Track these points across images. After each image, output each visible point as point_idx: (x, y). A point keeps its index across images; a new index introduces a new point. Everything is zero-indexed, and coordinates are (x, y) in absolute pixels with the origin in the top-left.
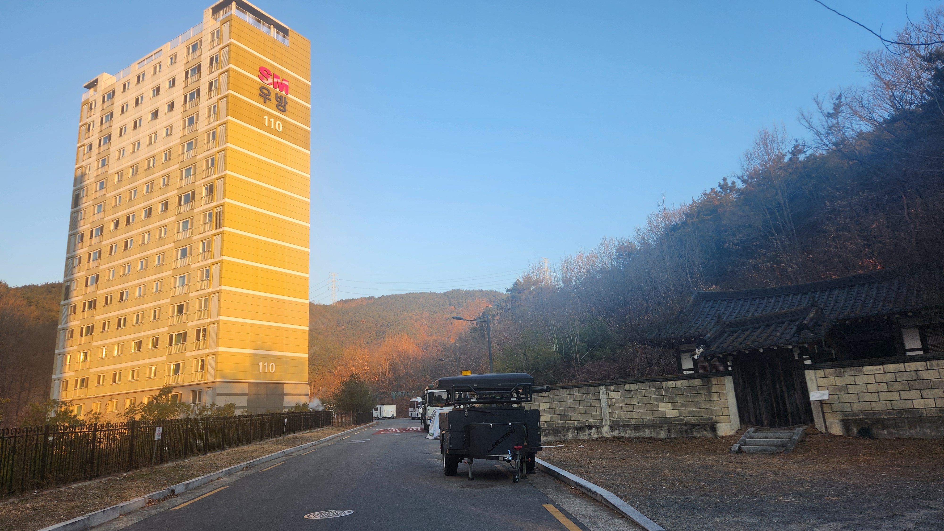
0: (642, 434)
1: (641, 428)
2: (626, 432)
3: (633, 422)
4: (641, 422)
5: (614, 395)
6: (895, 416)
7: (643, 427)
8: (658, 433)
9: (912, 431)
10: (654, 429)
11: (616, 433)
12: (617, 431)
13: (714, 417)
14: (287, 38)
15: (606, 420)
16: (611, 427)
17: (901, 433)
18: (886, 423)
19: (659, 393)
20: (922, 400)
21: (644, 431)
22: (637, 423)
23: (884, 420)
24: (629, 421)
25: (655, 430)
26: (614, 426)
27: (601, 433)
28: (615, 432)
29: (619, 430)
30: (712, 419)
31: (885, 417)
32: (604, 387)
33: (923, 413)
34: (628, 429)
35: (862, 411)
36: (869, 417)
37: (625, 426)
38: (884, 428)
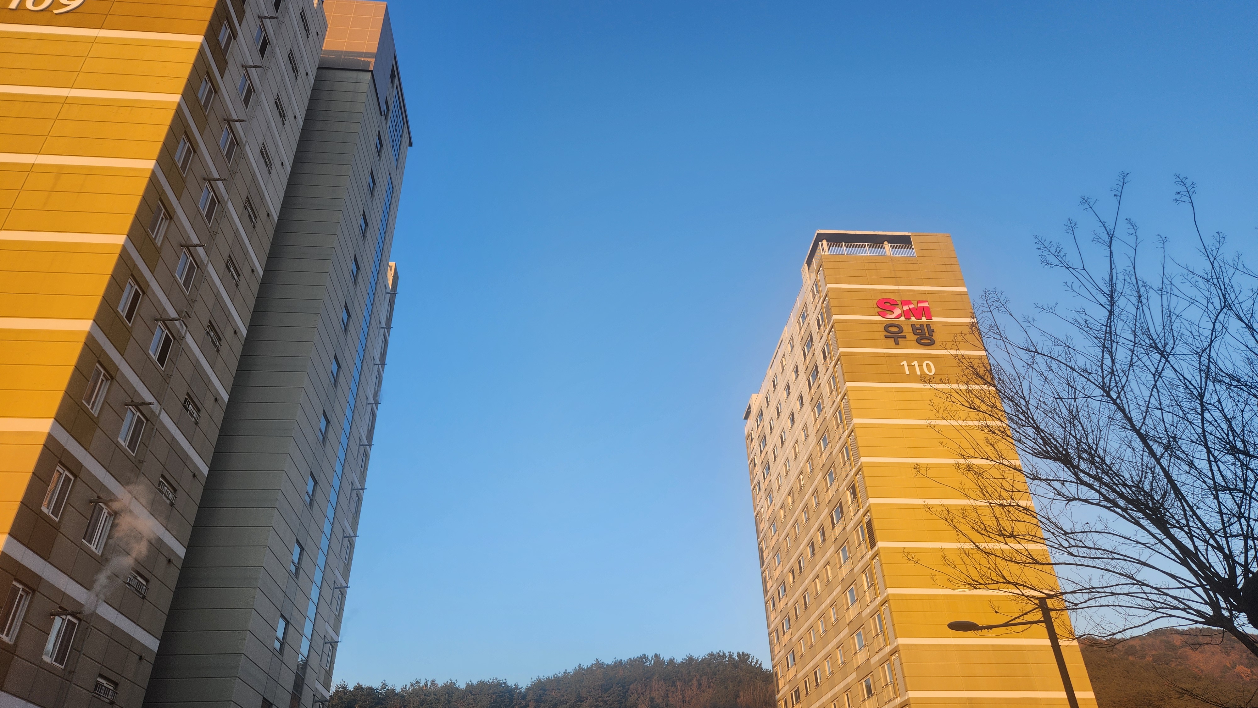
14: (911, 248)
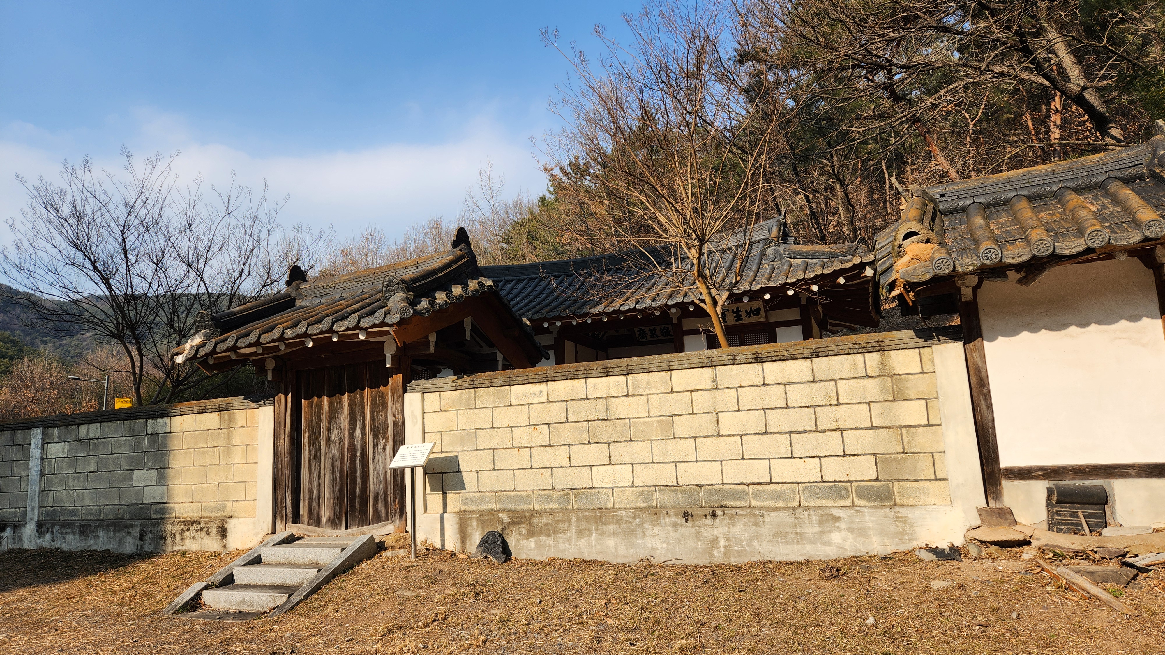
0: (92, 542)
1: (92, 528)
2: (64, 538)
3: (82, 514)
4: (96, 515)
5: (57, 450)
6: (556, 506)
7: (97, 527)
8: (121, 542)
9: (583, 543)
10: (115, 531)
11: (46, 541)
12: (48, 536)
13: (229, 504)
15: (33, 509)
16: (40, 525)
17: (561, 546)
18: (535, 521)
19: (138, 444)
20: (610, 466)
21: (96, 537)
22: (89, 518)
23: (534, 513)
24: (74, 513)
25: (117, 534)
26: (45, 524)
27: (20, 540)
28: (44, 537)
29: (52, 533)
30: (224, 508)
31: (537, 508)
32: (39, 431)
33: (607, 500)
34: (70, 531)
35: (497, 492)
36: (509, 506)
37: (66, 525)
38: (531, 533)
